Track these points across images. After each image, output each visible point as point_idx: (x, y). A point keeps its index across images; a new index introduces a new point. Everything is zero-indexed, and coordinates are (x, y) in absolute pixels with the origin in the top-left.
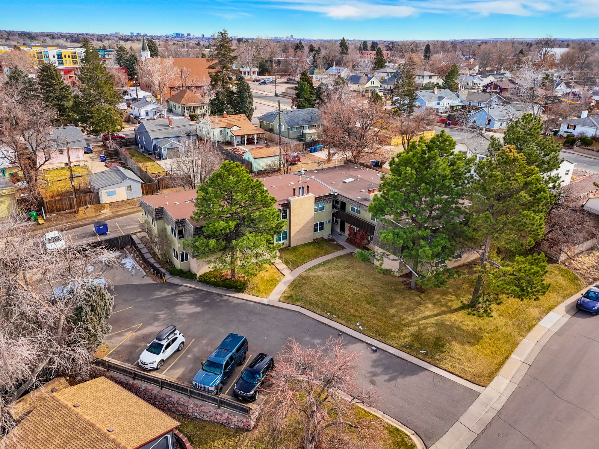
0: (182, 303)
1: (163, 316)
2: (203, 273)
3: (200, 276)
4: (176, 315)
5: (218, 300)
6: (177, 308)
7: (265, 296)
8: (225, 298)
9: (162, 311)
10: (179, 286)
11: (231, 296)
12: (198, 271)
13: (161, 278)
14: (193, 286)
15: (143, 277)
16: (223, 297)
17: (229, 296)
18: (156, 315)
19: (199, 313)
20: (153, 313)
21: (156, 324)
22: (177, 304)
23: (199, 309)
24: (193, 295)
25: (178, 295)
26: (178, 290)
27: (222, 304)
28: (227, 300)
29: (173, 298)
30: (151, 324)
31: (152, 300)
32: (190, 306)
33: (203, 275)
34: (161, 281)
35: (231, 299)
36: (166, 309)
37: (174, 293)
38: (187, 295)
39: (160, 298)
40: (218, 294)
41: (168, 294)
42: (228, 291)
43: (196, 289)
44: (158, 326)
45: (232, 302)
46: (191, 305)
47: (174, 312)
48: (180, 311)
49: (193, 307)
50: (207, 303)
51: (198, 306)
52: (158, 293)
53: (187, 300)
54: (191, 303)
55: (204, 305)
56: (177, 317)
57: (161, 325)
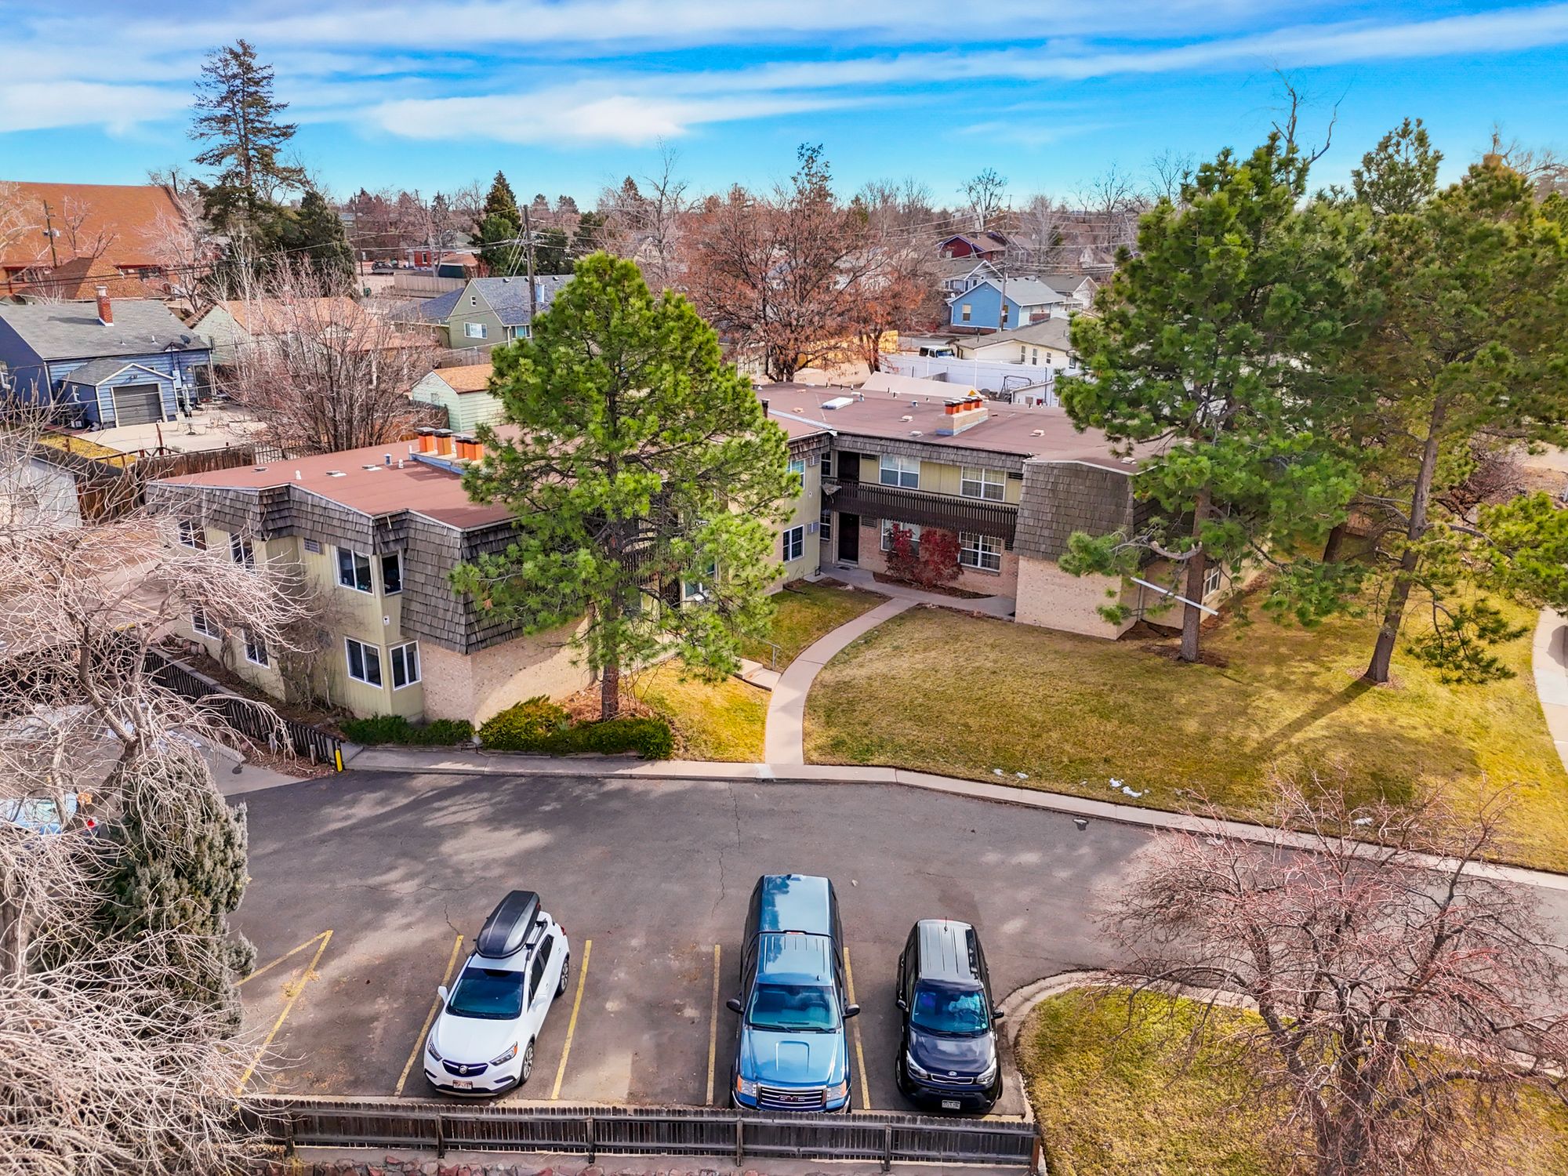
0: (458, 830)
1: (408, 887)
2: (493, 715)
3: (486, 726)
4: (458, 872)
5: (591, 796)
6: (447, 847)
7: (752, 757)
8: (614, 785)
9: (391, 868)
10: (410, 775)
11: (631, 777)
12: (476, 709)
13: (322, 759)
14: (469, 767)
15: (237, 771)
16: (603, 785)
17: (622, 777)
18: (373, 889)
19: (545, 849)
20: (357, 882)
21: (394, 919)
22: (437, 836)
23: (536, 839)
24: (485, 795)
25: (421, 804)
26: (413, 791)
27: (615, 804)
28: (622, 793)
29: (409, 817)
30: (371, 926)
31: (323, 840)
32: (497, 835)
33: (494, 720)
34: (320, 771)
35: (638, 786)
36: (402, 861)
37: (402, 801)
38: (459, 799)
39: (352, 828)
40: (581, 779)
41: (381, 810)
42: (612, 760)
43: (483, 775)
44: (409, 926)
45: (647, 793)
46: (495, 829)
47: (443, 862)
48: (465, 856)
50: (554, 812)
51: (528, 828)
53: (472, 815)
54: (495, 820)
55: (548, 822)
56: (468, 879)
57: (420, 920)
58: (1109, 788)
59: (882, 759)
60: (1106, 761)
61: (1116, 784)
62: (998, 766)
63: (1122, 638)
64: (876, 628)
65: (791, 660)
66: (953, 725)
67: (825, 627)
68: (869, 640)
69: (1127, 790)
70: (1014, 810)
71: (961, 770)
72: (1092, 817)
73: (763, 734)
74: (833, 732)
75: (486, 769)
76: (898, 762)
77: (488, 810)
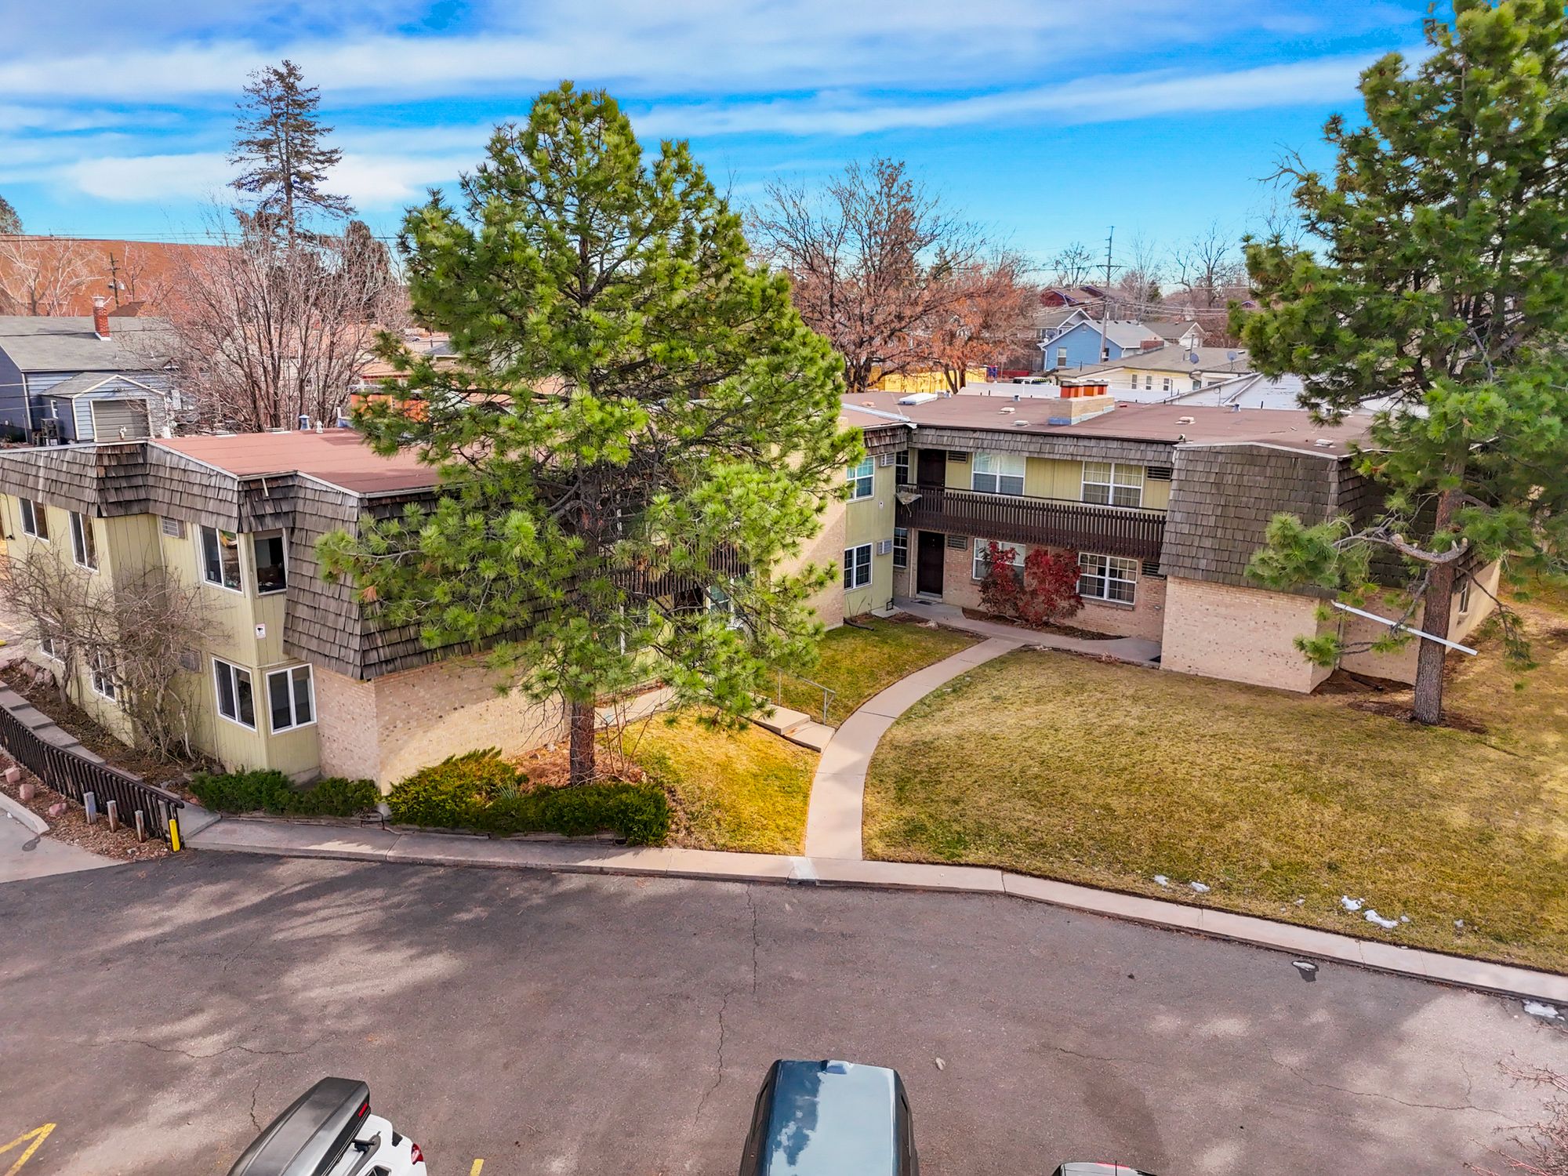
0: (319, 947)
1: (210, 1045)
2: (411, 772)
3: (399, 790)
4: (299, 1020)
5: (537, 900)
6: (293, 979)
7: (785, 846)
8: (575, 882)
9: (193, 1012)
10: (276, 858)
11: (602, 871)
12: (383, 764)
13: (154, 832)
14: (366, 849)
15: (31, 846)
16: (556, 882)
17: (589, 871)
18: (152, 1046)
19: (447, 985)
20: (131, 1033)
21: (168, 1104)
22: (287, 956)
23: (438, 965)
24: (378, 892)
25: (279, 905)
26: (273, 883)
27: (571, 913)
28: (587, 892)
29: (252, 924)
30: (120, 1116)
31: (106, 960)
32: (379, 958)
33: (412, 782)
34: (151, 850)
35: (611, 885)
36: (215, 999)
37: (251, 897)
38: (337, 898)
39: (161, 940)
40: (526, 872)
41: (214, 912)
42: (577, 845)
43: (384, 862)
44: (185, 1118)
45: (620, 896)
46: (379, 948)
47: (278, 1004)
48: (318, 993)
49: (395, 956)
50: (476, 923)
51: (429, 949)
52: (141, 912)
53: (347, 925)
54: (378, 936)
55: (462, 939)
56: (311, 1032)
57: (207, 1109)
58: (1343, 912)
59: (981, 856)
60: (1332, 867)
61: (1352, 905)
62: (1160, 871)
63: (1318, 690)
64: (968, 674)
65: (850, 711)
66: (1085, 806)
67: (899, 671)
68: (958, 687)
69: (1372, 915)
70: (1194, 942)
71: (1102, 875)
72: (1322, 958)
73: (804, 813)
74: (908, 812)
75: (391, 853)
76: (1006, 860)
77: (373, 915)
